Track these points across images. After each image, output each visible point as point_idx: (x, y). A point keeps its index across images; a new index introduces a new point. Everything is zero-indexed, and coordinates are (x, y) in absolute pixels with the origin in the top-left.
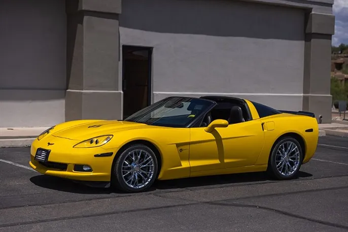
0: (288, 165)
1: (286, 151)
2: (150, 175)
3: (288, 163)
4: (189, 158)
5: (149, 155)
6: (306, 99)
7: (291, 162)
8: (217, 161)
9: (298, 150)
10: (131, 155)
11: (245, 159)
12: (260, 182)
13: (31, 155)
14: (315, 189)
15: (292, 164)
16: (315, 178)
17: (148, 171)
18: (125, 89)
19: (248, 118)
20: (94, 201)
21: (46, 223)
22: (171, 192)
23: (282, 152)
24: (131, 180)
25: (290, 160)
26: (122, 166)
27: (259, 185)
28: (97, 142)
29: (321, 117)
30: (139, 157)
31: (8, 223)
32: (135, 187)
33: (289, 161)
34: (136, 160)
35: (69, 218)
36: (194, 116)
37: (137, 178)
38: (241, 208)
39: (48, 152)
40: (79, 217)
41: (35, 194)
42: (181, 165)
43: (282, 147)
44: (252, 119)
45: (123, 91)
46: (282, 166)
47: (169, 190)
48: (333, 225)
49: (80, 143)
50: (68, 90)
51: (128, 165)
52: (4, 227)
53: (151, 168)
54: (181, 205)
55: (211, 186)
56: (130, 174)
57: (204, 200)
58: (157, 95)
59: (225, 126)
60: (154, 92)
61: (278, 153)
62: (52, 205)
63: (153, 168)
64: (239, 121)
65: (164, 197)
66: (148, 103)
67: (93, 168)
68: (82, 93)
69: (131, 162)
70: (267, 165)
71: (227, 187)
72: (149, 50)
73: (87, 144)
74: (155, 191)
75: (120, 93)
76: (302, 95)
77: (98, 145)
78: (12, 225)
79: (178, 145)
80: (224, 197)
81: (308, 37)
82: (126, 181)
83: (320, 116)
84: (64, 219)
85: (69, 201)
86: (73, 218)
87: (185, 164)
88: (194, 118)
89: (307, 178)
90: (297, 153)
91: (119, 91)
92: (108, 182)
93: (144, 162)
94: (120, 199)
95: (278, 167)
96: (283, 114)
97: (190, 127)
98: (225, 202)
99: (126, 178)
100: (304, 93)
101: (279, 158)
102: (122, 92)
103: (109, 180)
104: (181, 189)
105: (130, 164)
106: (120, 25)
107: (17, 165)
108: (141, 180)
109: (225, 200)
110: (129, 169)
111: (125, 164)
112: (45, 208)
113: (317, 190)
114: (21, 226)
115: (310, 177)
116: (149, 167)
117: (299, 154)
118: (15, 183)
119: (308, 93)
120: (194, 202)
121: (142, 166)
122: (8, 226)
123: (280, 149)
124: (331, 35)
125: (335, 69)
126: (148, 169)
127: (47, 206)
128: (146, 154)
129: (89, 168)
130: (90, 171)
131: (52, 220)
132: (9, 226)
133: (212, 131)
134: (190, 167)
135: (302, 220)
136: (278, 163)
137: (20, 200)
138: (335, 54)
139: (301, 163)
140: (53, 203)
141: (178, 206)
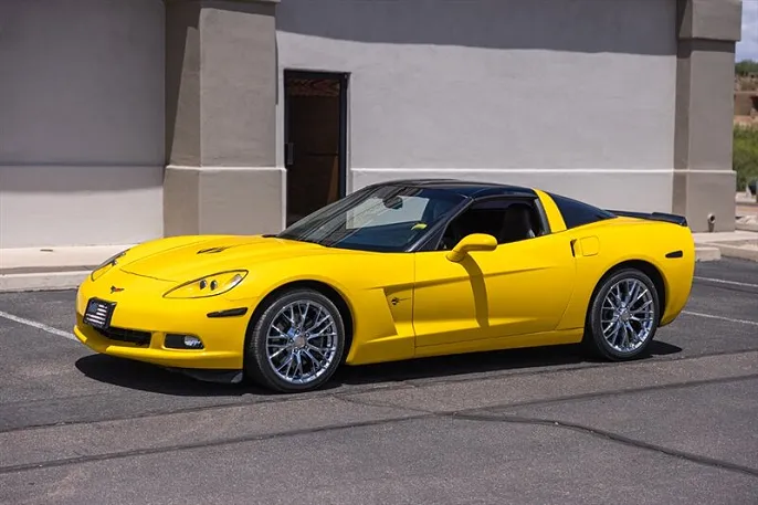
0: (628, 329)
1: (623, 299)
2: (329, 354)
3: (629, 325)
4: (412, 317)
5: (326, 311)
6: (679, 181)
7: (634, 324)
8: (473, 324)
9: (650, 296)
10: (288, 313)
11: (534, 319)
12: (566, 366)
13: (78, 313)
14: (685, 381)
15: (637, 327)
16: (687, 357)
17: (325, 346)
18: (290, 163)
19: (543, 229)
20: (206, 413)
21: (98, 463)
22: (373, 390)
23: (615, 301)
24: (287, 366)
25: (633, 318)
26: (268, 337)
27: (565, 374)
28: (213, 286)
29: (712, 218)
30: (304, 316)
31: (17, 463)
32: (296, 382)
33: (630, 320)
34: (297, 323)
35: (148, 452)
36: (424, 226)
37: (299, 362)
38: (519, 426)
39: (110, 307)
40: (170, 449)
41: (82, 396)
42: (395, 333)
43: (615, 291)
44: (550, 232)
45: (286, 167)
46: (616, 332)
47: (370, 386)
48: (714, 463)
49: (179, 287)
50: (168, 167)
51: (279, 334)
52: (7, 472)
53: (329, 340)
54: (390, 420)
55: (461, 377)
56: (285, 353)
57: (443, 408)
58: (359, 174)
59: (491, 248)
60: (353, 169)
61: (607, 304)
62: (116, 423)
63: (335, 339)
64: (523, 236)
65: (358, 402)
66: (341, 193)
67: (205, 343)
68: (198, 172)
69: (287, 327)
70: (582, 331)
71: (496, 378)
72: (342, 79)
73: (194, 290)
74: (338, 390)
75: (280, 171)
76: (672, 170)
77: (216, 291)
78: (25, 468)
79: (388, 290)
80: (486, 402)
81: (684, 47)
82: (276, 367)
83: (710, 216)
84: (138, 452)
85: (154, 412)
86: (157, 451)
87: (404, 331)
88: (426, 230)
89: (671, 355)
90: (647, 303)
91: (277, 168)
92: (237, 371)
93: (314, 327)
94: (262, 407)
95: (607, 333)
96: (620, 218)
97: (414, 251)
98: (488, 413)
99: (277, 361)
100: (676, 167)
101: (609, 315)
102: (284, 170)
103: (241, 367)
104: (396, 384)
105: (285, 331)
106: (278, 27)
107: (53, 331)
108: (308, 366)
109: (486, 409)
110: (283, 341)
111: (273, 332)
112: (99, 428)
113: (689, 384)
114: (44, 470)
115: (677, 355)
116: (326, 338)
117: (652, 306)
118: (44, 372)
119: (685, 167)
120: (420, 413)
121: (312, 336)
122: (17, 470)
123: (610, 296)
124: (733, 43)
125: (754, 110)
126: (323, 341)
127: (105, 423)
128: (318, 309)
129: (196, 342)
130: (200, 346)
131: (112, 456)
132: (20, 470)
133: (463, 258)
134: (415, 337)
135: (649, 452)
136: (605, 325)
137: (49, 410)
138: (752, 77)
139: (658, 324)
140: (120, 418)
141: (385, 421)
